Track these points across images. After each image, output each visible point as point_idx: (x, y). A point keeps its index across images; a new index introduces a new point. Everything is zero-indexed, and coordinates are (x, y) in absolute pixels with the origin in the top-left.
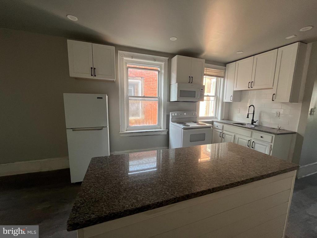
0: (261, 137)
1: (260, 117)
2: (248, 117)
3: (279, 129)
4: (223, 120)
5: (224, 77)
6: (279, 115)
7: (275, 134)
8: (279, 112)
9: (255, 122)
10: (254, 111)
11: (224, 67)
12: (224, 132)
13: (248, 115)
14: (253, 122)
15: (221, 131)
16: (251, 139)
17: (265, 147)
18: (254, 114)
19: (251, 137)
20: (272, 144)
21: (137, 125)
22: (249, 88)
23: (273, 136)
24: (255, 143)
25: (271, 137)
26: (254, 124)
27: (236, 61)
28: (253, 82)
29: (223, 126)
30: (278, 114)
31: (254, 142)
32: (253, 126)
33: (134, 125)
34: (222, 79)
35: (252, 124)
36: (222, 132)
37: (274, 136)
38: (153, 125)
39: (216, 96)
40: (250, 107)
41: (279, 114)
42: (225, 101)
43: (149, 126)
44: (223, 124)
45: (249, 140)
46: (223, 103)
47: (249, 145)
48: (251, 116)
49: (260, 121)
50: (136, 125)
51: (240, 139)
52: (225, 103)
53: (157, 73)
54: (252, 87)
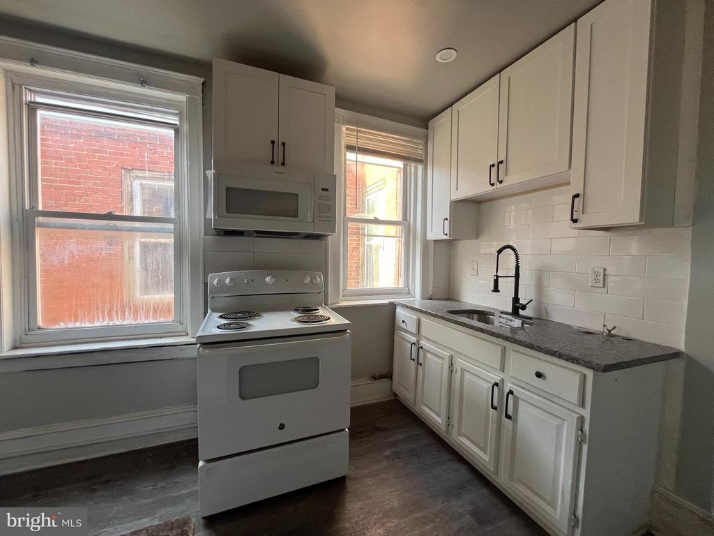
0: (539, 375)
1: (540, 287)
2: (496, 290)
3: (610, 335)
4: (431, 299)
5: (422, 161)
6: (603, 279)
7: (593, 368)
8: (605, 270)
9: (524, 307)
10: (517, 268)
11: (421, 131)
12: (423, 343)
13: (496, 282)
14: (517, 307)
15: (414, 339)
16: (503, 380)
17: (556, 422)
18: (517, 276)
19: (503, 370)
20: (586, 413)
21: (78, 325)
22: (493, 185)
23: (584, 377)
24: (516, 400)
25: (576, 379)
26: (521, 312)
27: (451, 105)
28: (501, 162)
29: (419, 322)
30: (601, 278)
31: (511, 392)
32: (517, 323)
33: (62, 325)
34: (420, 167)
35: (515, 312)
36: (418, 341)
37: (590, 374)
38: (152, 321)
39: (405, 223)
40: (500, 252)
41: (605, 275)
42: (431, 236)
43: (135, 327)
44: (420, 315)
45: (496, 384)
46: (426, 244)
47: (495, 404)
48: (507, 286)
49: (539, 303)
50: (71, 325)
51: (467, 376)
52: (432, 246)
53: (171, 133)
54: (501, 182)
